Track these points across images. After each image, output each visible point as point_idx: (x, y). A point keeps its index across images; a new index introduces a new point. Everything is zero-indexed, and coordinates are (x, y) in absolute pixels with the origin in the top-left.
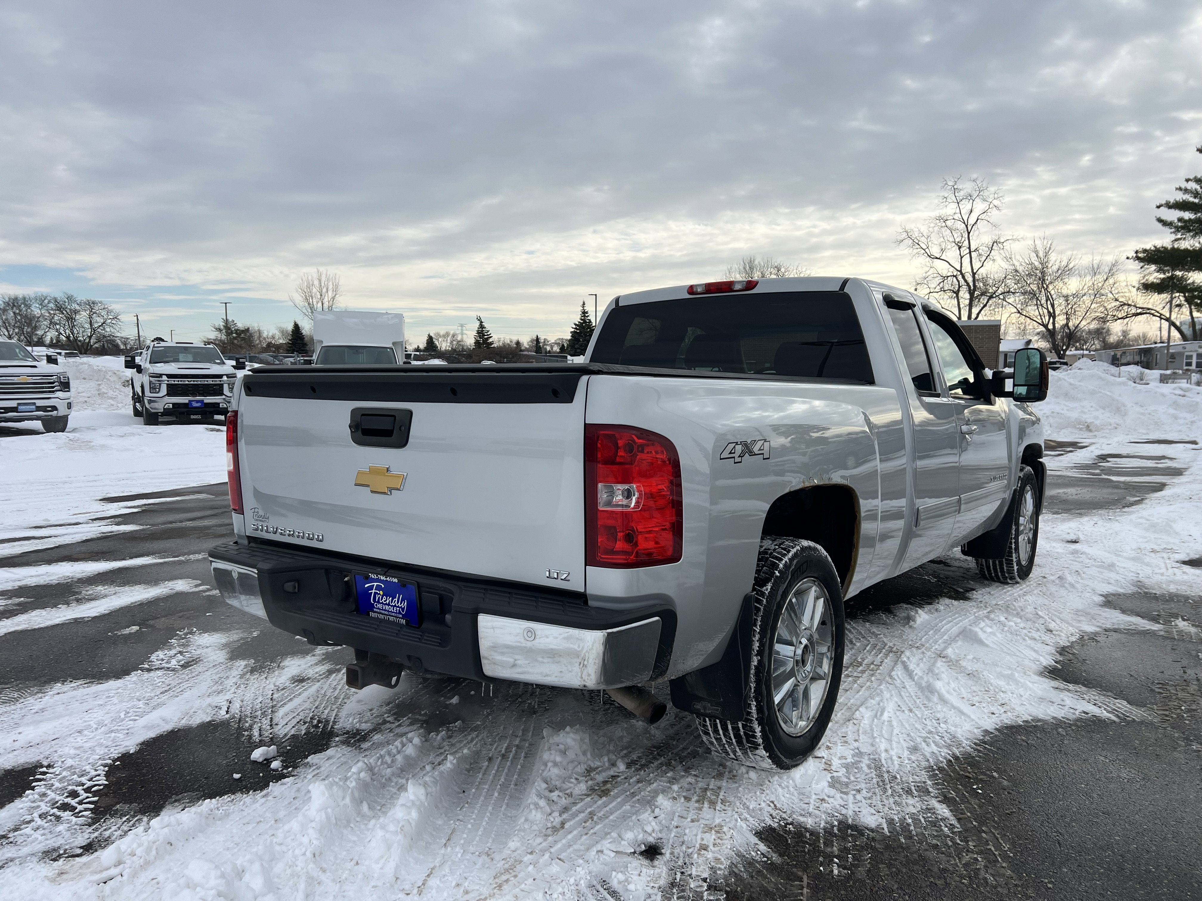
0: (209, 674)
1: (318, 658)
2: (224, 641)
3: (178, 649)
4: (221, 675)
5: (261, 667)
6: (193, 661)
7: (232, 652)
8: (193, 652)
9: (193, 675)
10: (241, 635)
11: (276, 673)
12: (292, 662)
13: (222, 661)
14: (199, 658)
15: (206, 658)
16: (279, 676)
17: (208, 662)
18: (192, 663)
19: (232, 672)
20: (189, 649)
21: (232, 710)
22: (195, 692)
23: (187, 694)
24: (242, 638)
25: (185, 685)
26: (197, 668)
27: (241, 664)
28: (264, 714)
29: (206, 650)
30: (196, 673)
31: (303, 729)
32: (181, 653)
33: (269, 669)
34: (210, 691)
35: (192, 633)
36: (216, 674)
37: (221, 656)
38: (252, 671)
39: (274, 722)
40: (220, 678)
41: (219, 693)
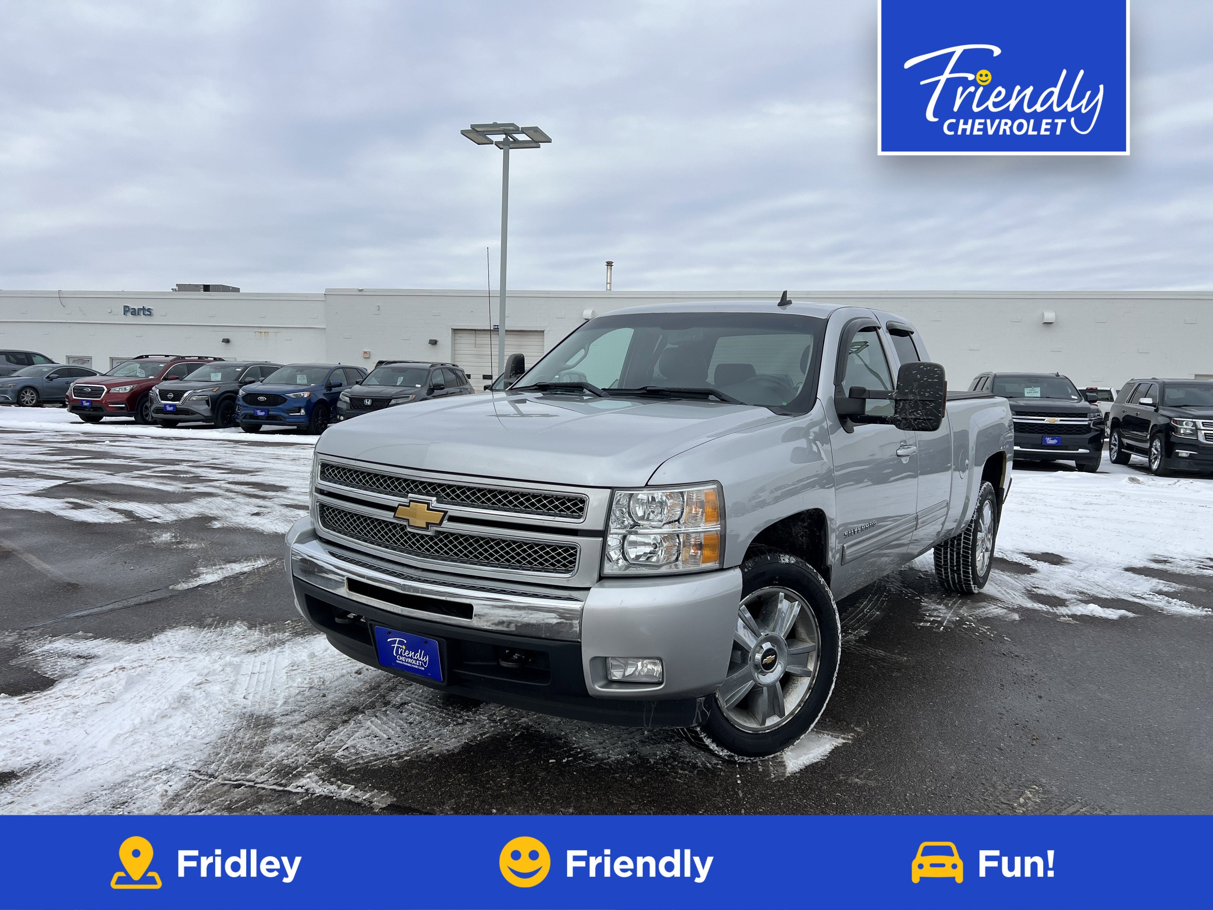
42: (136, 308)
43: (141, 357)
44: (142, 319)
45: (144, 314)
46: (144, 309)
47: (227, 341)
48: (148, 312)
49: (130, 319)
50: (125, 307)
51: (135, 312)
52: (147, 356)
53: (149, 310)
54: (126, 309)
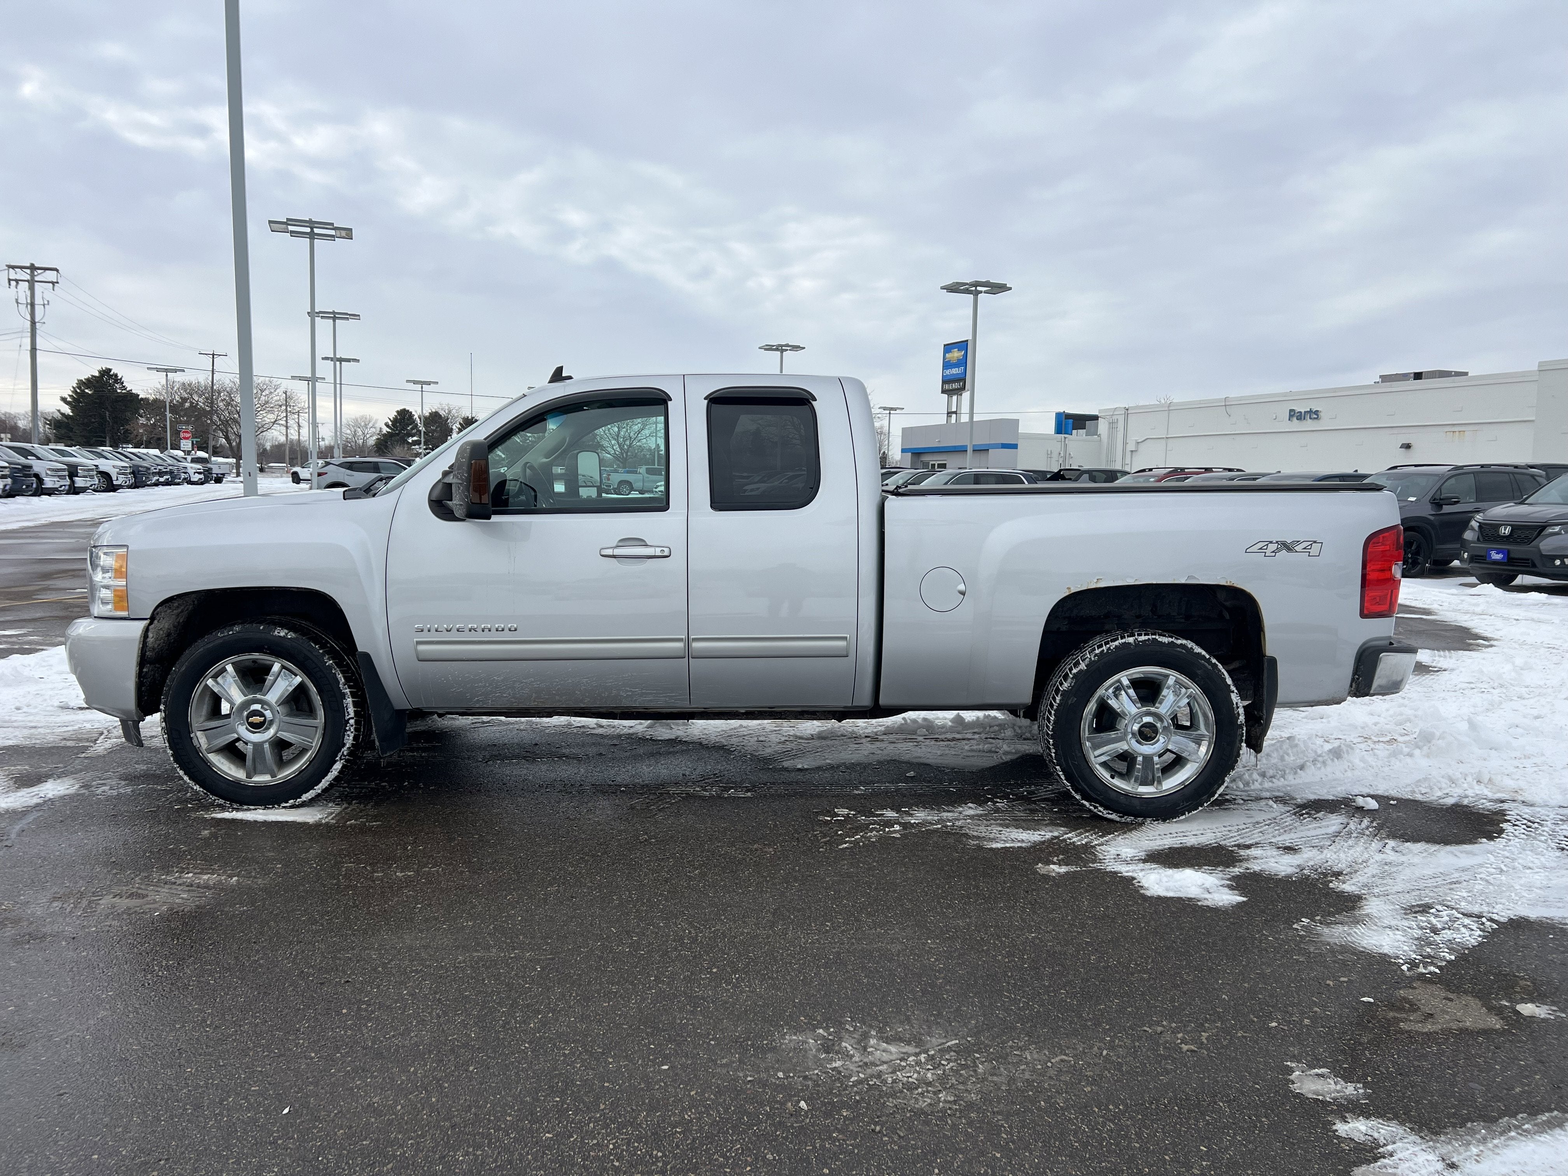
0: (1396, 887)
1: (1245, 865)
2: (1359, 930)
3: (1437, 938)
4: (1380, 881)
5: (1325, 875)
6: (1416, 912)
7: (1353, 908)
8: (1414, 926)
9: (1418, 892)
10: (1326, 930)
11: (1311, 863)
12: (1282, 868)
13: (1374, 898)
14: (1406, 914)
15: (1396, 910)
16: (1310, 859)
17: (1393, 903)
18: (1418, 909)
19: (1365, 881)
20: (1418, 933)
21: (1381, 844)
22: (1418, 873)
23: (1428, 872)
24: (1328, 924)
25: (1431, 883)
26: (1412, 900)
27: (1348, 887)
28: (1350, 833)
29: (1393, 923)
30: (1414, 893)
31: (1320, 815)
32: (1435, 931)
33: (1316, 870)
34: (1400, 868)
35: (1413, 964)
36: (1386, 885)
37: (1372, 907)
38: (1338, 874)
39: (1343, 826)
40: (1382, 878)
41: (1390, 863)
42: (1303, 411)
43: (1144, 471)
44: (1309, 424)
45: (1310, 418)
46: (1311, 411)
47: (1407, 446)
48: (1314, 415)
49: (1296, 425)
50: (1291, 411)
51: (1300, 417)
52: (1151, 470)
53: (1316, 412)
54: (1292, 414)
